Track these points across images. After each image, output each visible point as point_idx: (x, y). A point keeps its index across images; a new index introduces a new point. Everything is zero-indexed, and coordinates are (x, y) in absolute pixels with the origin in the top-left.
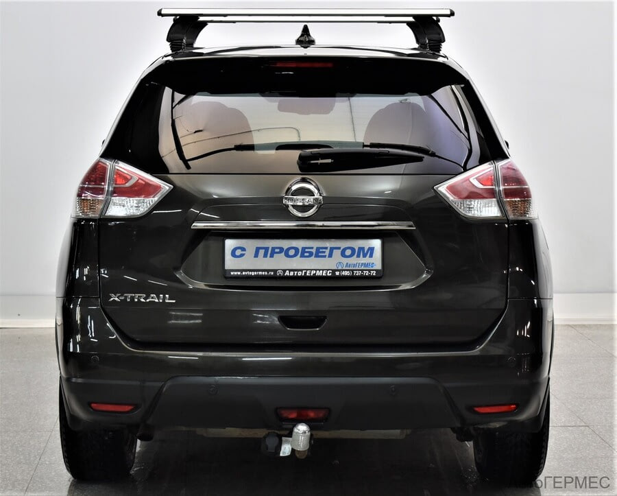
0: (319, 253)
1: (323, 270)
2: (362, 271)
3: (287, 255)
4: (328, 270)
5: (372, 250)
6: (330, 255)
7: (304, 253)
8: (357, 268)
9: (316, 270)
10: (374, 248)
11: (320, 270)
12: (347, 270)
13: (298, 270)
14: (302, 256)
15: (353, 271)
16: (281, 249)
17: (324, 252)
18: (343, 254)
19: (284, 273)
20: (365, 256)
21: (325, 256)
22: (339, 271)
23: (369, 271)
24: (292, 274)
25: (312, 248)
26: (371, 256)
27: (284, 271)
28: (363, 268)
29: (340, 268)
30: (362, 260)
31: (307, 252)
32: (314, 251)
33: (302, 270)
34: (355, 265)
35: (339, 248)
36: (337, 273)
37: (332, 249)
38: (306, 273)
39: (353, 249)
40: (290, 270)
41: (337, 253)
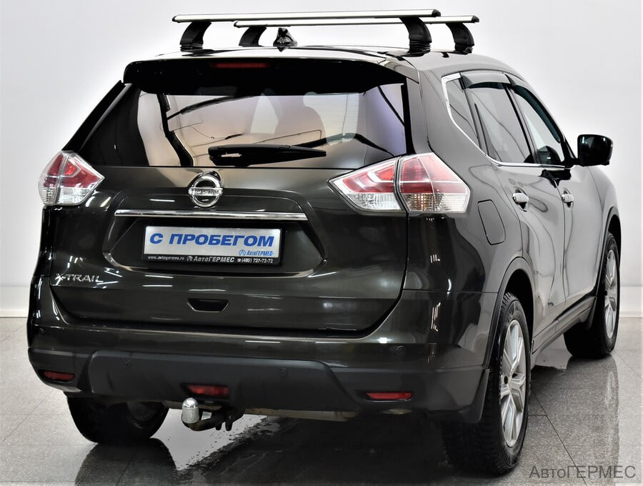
0: (225, 241)
1: (227, 257)
2: (261, 258)
3: (198, 242)
4: (231, 257)
5: (271, 239)
6: (235, 243)
7: (212, 241)
8: (257, 256)
9: (221, 257)
10: (273, 237)
11: (224, 257)
12: (248, 258)
13: (205, 257)
14: (211, 243)
15: (253, 258)
16: (193, 237)
17: (230, 240)
18: (246, 243)
19: (193, 258)
20: (265, 245)
21: (230, 244)
22: (241, 258)
23: (267, 258)
24: (200, 259)
25: (220, 236)
26: (270, 245)
27: (194, 256)
28: (262, 256)
29: (242, 255)
30: (262, 249)
31: (215, 240)
32: (221, 239)
33: (209, 256)
34: (255, 253)
35: (243, 237)
36: (239, 260)
37: (237, 238)
38: (212, 259)
39: (255, 238)
40: (198, 256)
41: (241, 241)
